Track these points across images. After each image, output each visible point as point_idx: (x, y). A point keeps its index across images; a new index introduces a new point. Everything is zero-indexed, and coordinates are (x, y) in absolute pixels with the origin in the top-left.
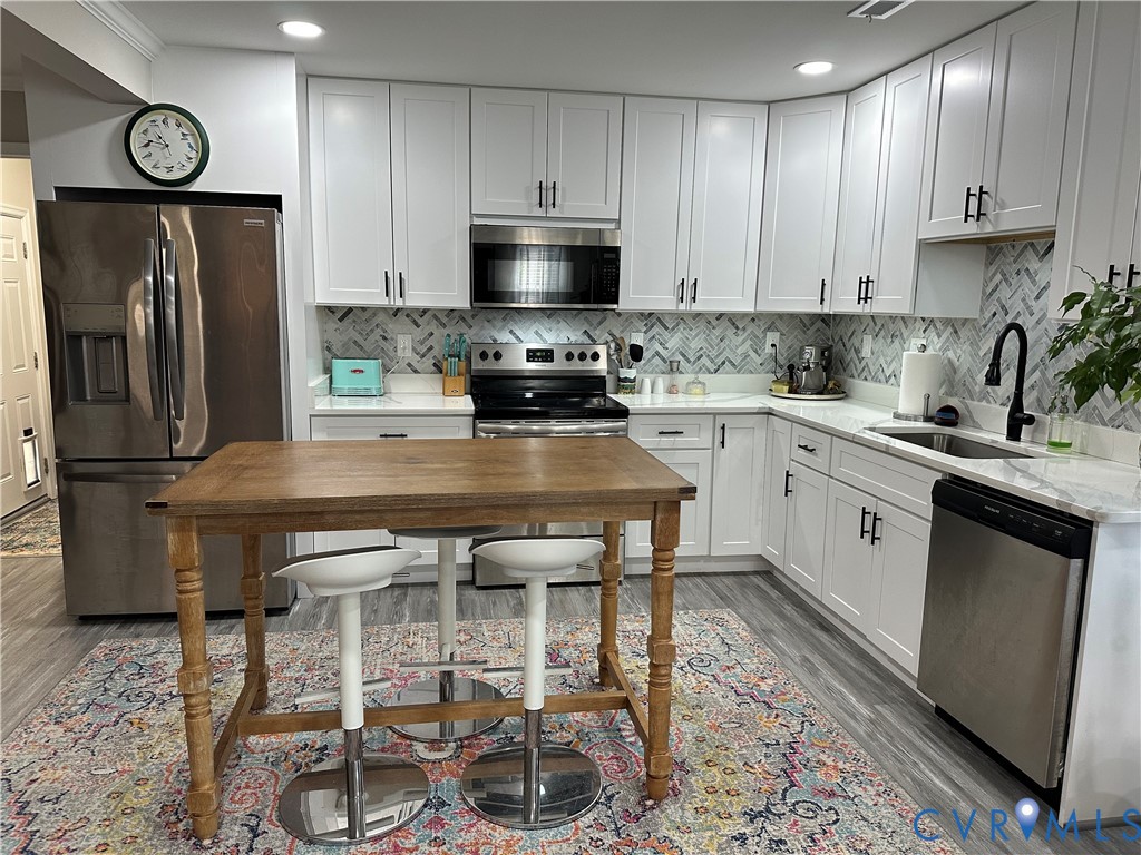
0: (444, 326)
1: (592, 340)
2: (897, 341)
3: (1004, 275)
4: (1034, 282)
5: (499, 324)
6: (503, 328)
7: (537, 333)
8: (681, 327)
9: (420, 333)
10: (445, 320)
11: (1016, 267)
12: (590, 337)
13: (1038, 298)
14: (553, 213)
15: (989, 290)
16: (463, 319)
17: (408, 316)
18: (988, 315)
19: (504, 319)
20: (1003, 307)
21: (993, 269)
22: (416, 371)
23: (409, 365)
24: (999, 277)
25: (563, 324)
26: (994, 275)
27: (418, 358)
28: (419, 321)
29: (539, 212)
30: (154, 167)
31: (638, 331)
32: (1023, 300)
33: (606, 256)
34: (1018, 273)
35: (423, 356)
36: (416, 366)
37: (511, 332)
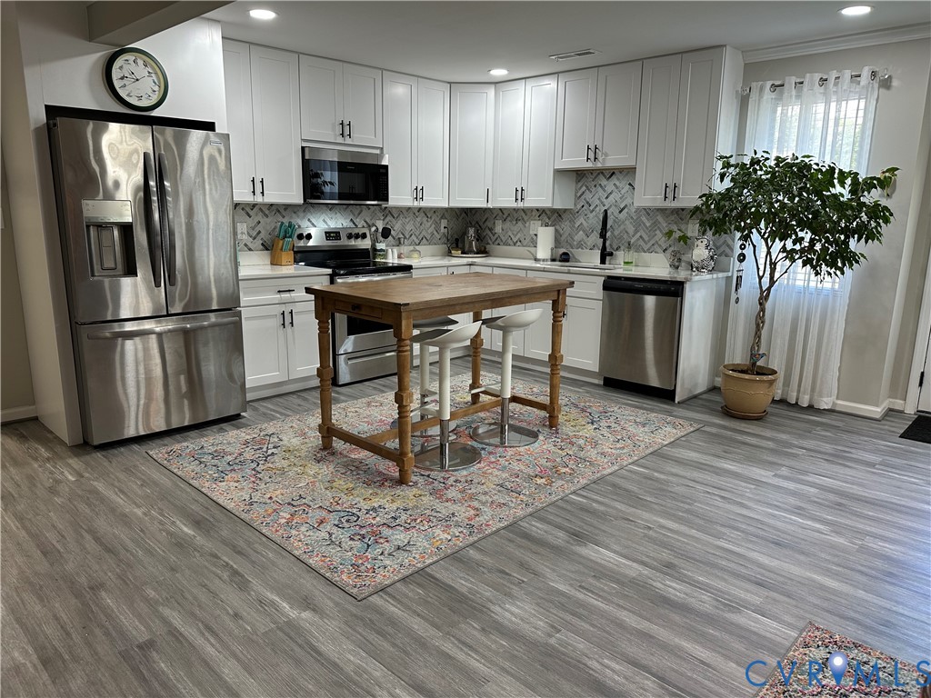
0: (267, 216)
1: (356, 225)
2: (520, 223)
3: (587, 187)
4: (604, 191)
5: (301, 214)
6: (304, 218)
7: (324, 221)
8: (401, 216)
9: (252, 222)
10: (267, 212)
11: (594, 183)
12: (354, 223)
13: (607, 198)
14: (348, 141)
15: (578, 195)
16: (279, 211)
17: (243, 209)
18: (579, 207)
19: (304, 211)
20: (588, 203)
21: (580, 184)
22: (250, 250)
23: (246, 245)
24: (584, 188)
25: (339, 214)
26: (581, 187)
27: (251, 239)
28: (251, 213)
29: (340, 140)
30: (128, 95)
31: (380, 219)
32: (599, 199)
33: (381, 171)
34: (595, 186)
35: (254, 239)
36: (250, 245)
37: (309, 220)
